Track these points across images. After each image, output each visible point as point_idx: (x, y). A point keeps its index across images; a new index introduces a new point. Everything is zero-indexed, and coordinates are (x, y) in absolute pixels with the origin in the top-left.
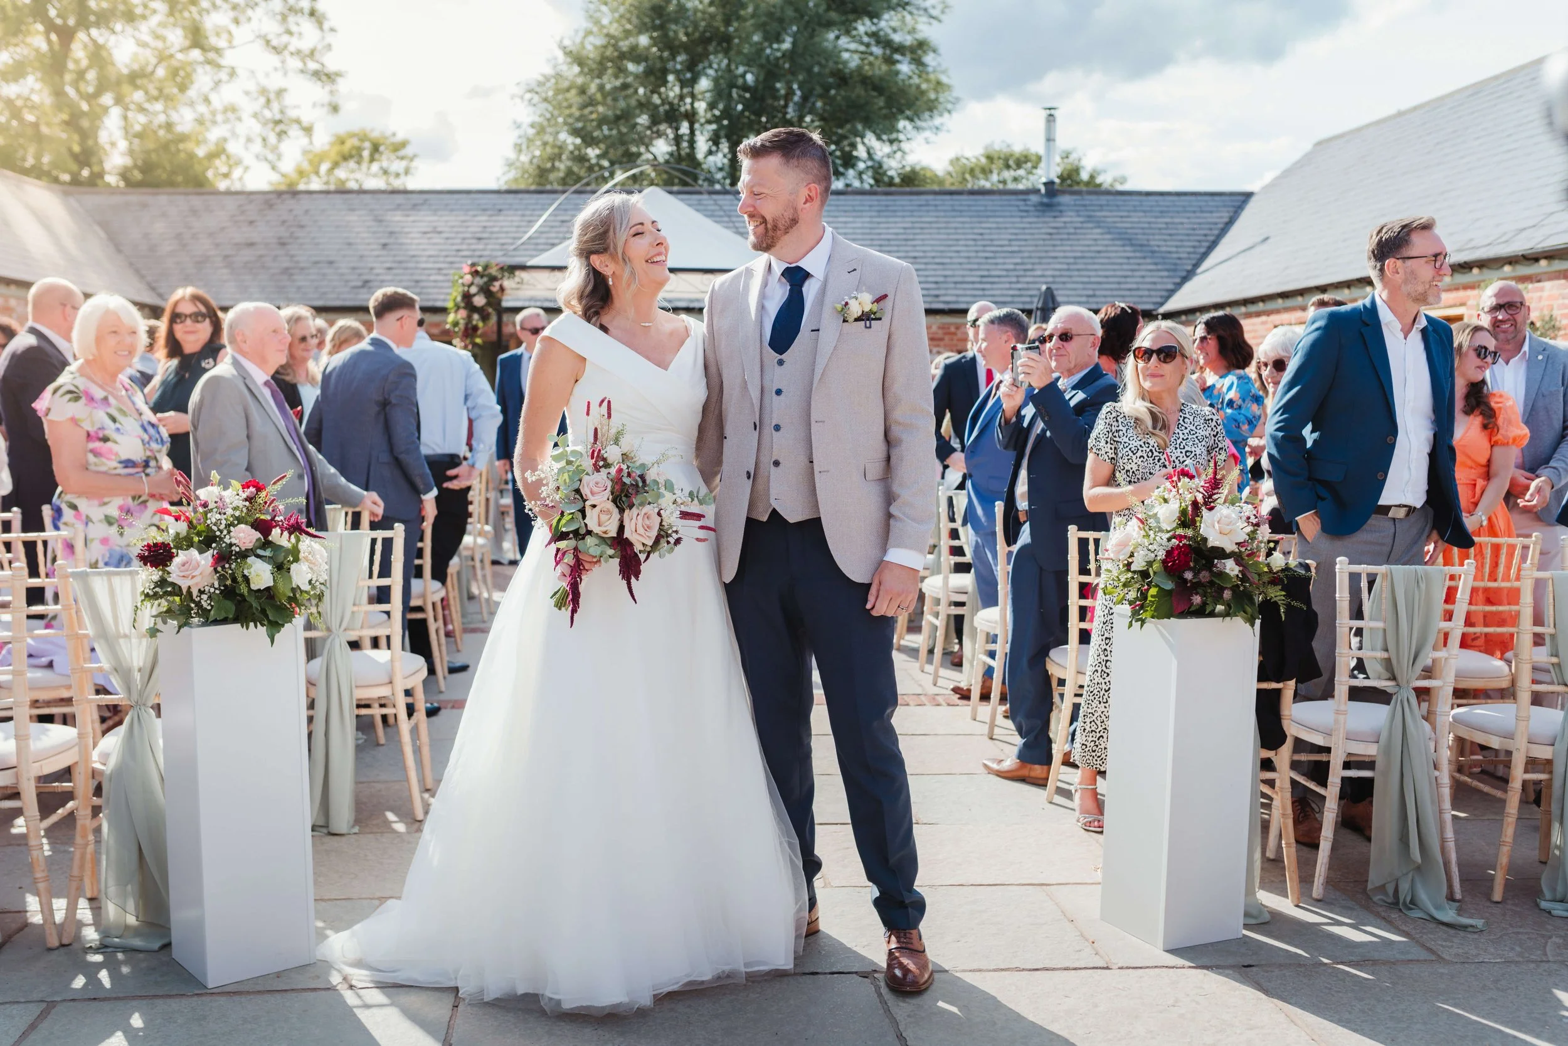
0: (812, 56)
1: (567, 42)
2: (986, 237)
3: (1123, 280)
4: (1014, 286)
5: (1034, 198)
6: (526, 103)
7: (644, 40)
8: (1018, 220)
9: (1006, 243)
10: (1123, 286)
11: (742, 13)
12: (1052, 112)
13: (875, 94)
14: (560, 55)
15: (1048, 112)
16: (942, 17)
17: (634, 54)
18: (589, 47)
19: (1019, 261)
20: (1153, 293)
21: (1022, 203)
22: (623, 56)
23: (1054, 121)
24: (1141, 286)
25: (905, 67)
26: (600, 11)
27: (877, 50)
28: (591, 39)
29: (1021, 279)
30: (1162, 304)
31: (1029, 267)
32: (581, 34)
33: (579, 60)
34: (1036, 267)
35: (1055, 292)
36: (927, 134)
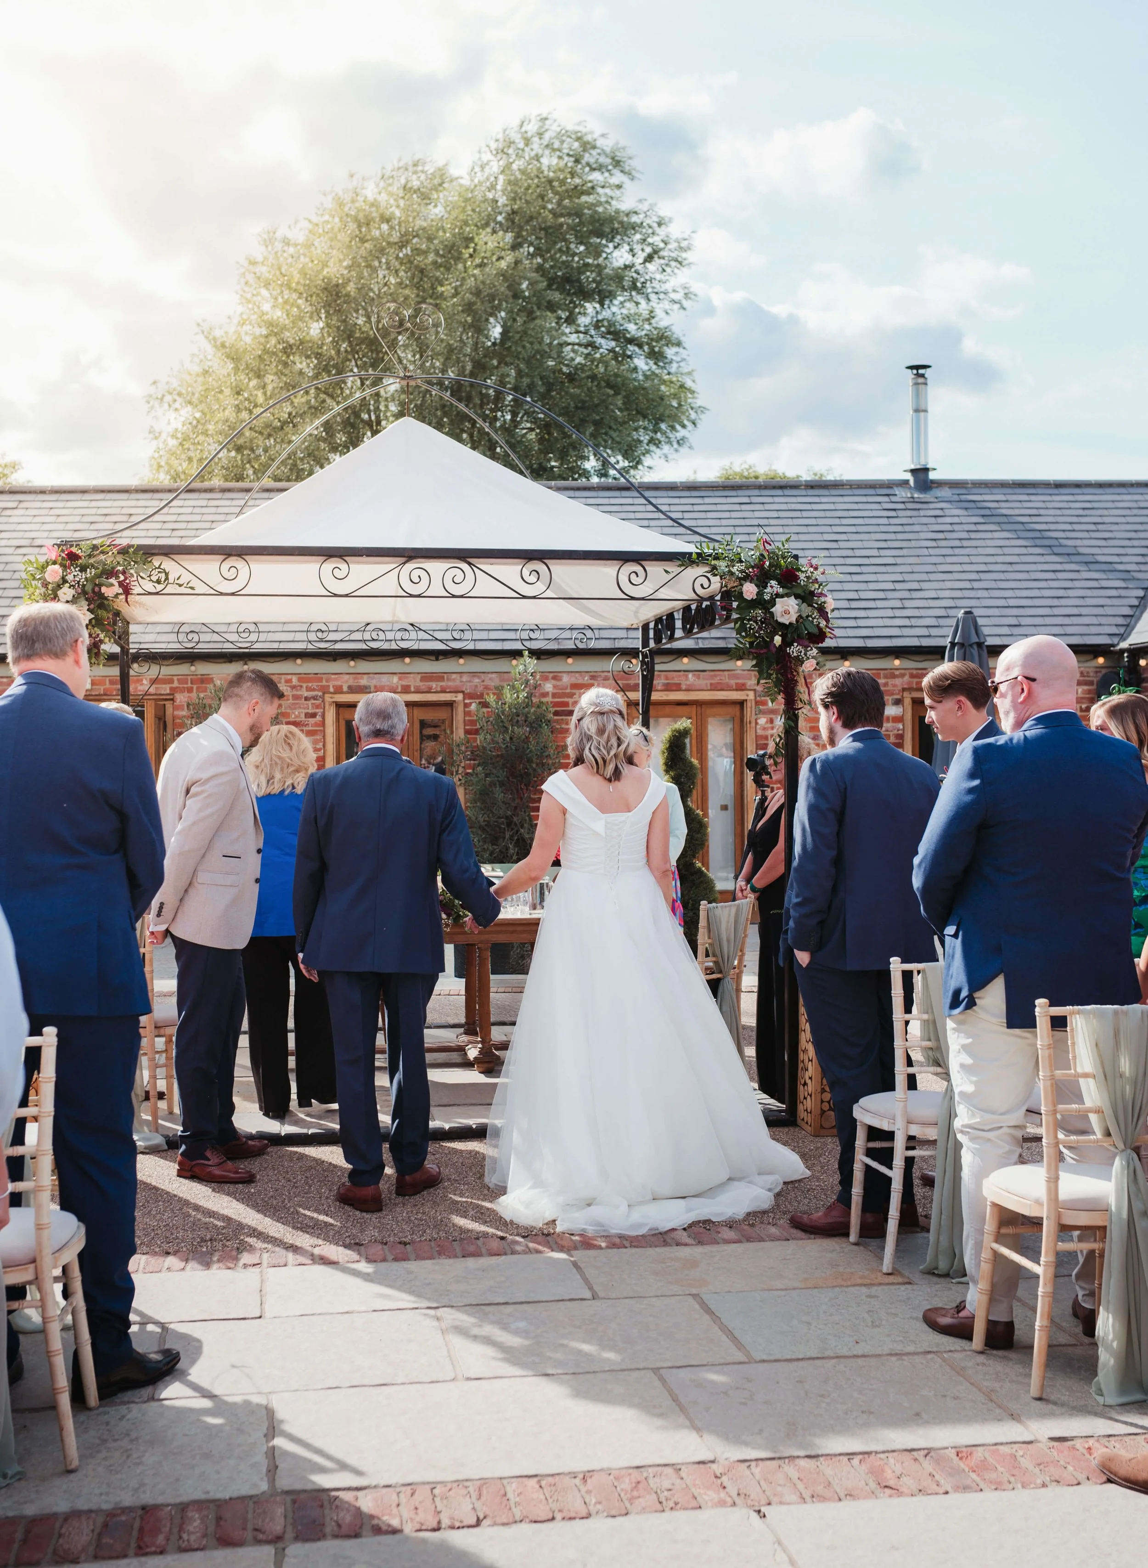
0: (532, 343)
1: (218, 333)
2: (842, 545)
3: (1056, 602)
4: (898, 613)
5: (902, 494)
6: (166, 406)
7: (315, 329)
8: (885, 521)
9: (875, 553)
10: (1056, 611)
11: (440, 289)
12: (921, 371)
13: (611, 392)
14: (210, 350)
15: (915, 371)
16: (685, 303)
17: (302, 347)
18: (248, 339)
19: (899, 577)
20: (1103, 620)
21: (886, 499)
22: (288, 350)
23: (926, 384)
24: (1084, 611)
25: (641, 363)
26: (258, 294)
27: (606, 344)
28: (248, 328)
29: (907, 604)
30: (1123, 637)
31: (915, 586)
32: (236, 321)
33: (234, 356)
34: (924, 585)
35: (980, 621)
36: (666, 448)
